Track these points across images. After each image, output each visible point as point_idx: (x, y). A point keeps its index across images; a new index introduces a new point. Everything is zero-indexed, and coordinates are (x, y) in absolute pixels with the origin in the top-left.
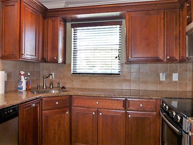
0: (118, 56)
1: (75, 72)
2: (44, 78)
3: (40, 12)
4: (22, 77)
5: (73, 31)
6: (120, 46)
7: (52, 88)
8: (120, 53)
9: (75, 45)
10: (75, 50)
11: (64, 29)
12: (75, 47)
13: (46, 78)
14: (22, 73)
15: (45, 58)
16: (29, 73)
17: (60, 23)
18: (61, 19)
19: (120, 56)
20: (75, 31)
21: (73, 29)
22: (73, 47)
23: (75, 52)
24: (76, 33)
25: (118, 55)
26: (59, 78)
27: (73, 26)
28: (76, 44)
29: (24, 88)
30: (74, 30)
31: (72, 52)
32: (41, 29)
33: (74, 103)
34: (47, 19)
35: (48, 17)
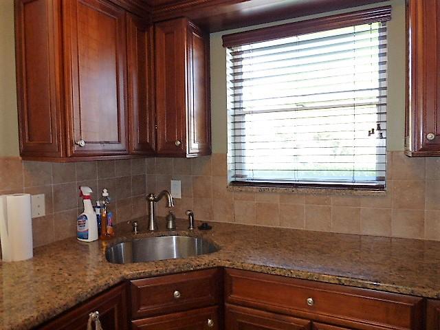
0: (376, 128)
1: (238, 179)
2: (150, 201)
3: (127, 11)
4: (87, 203)
5: (229, 57)
6: (384, 93)
7: (174, 228)
8: (384, 118)
9: (237, 98)
10: (238, 112)
11: (202, 53)
12: (237, 105)
13: (155, 200)
14: (87, 191)
15: (149, 145)
16: (105, 191)
17: (190, 36)
18: (192, 24)
19: (383, 126)
20: (236, 57)
21: (228, 51)
22: (232, 104)
23: (237, 119)
24: (239, 63)
25: (378, 125)
26: (194, 197)
27: (229, 42)
28: (240, 95)
29: (93, 235)
30: (234, 54)
31: (230, 120)
32: (133, 60)
33: (231, 292)
34: (151, 28)
35: (155, 23)
